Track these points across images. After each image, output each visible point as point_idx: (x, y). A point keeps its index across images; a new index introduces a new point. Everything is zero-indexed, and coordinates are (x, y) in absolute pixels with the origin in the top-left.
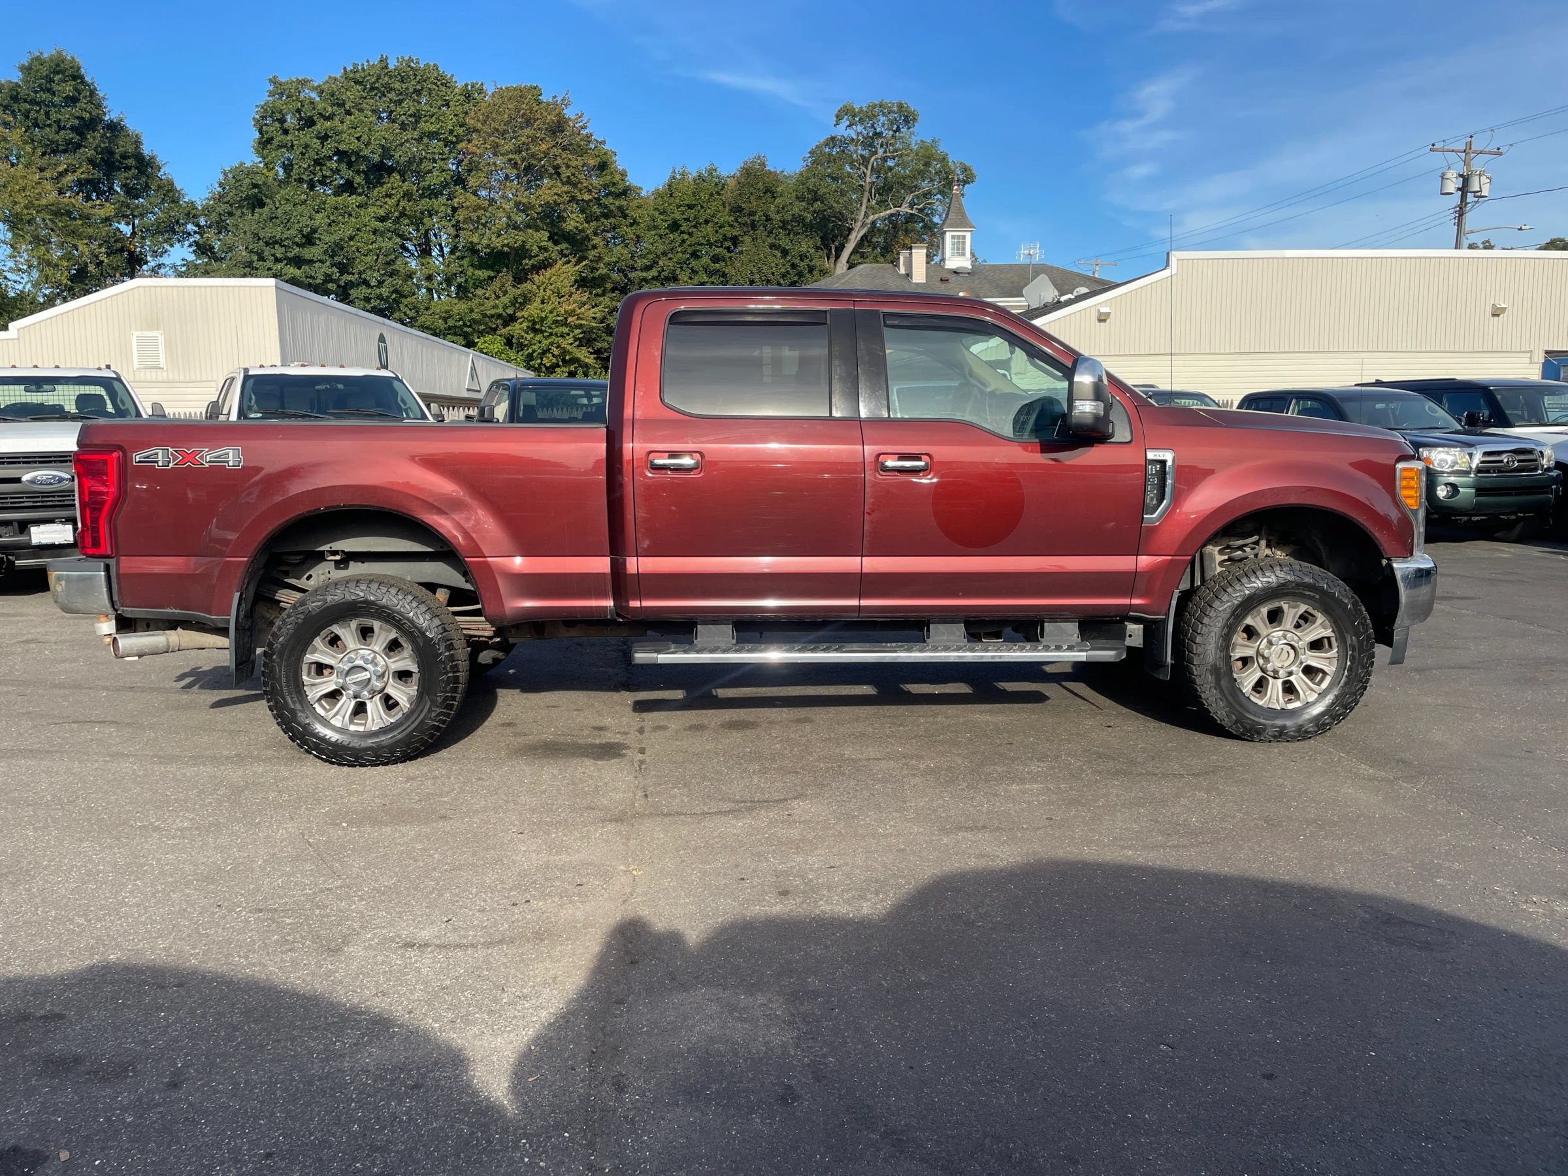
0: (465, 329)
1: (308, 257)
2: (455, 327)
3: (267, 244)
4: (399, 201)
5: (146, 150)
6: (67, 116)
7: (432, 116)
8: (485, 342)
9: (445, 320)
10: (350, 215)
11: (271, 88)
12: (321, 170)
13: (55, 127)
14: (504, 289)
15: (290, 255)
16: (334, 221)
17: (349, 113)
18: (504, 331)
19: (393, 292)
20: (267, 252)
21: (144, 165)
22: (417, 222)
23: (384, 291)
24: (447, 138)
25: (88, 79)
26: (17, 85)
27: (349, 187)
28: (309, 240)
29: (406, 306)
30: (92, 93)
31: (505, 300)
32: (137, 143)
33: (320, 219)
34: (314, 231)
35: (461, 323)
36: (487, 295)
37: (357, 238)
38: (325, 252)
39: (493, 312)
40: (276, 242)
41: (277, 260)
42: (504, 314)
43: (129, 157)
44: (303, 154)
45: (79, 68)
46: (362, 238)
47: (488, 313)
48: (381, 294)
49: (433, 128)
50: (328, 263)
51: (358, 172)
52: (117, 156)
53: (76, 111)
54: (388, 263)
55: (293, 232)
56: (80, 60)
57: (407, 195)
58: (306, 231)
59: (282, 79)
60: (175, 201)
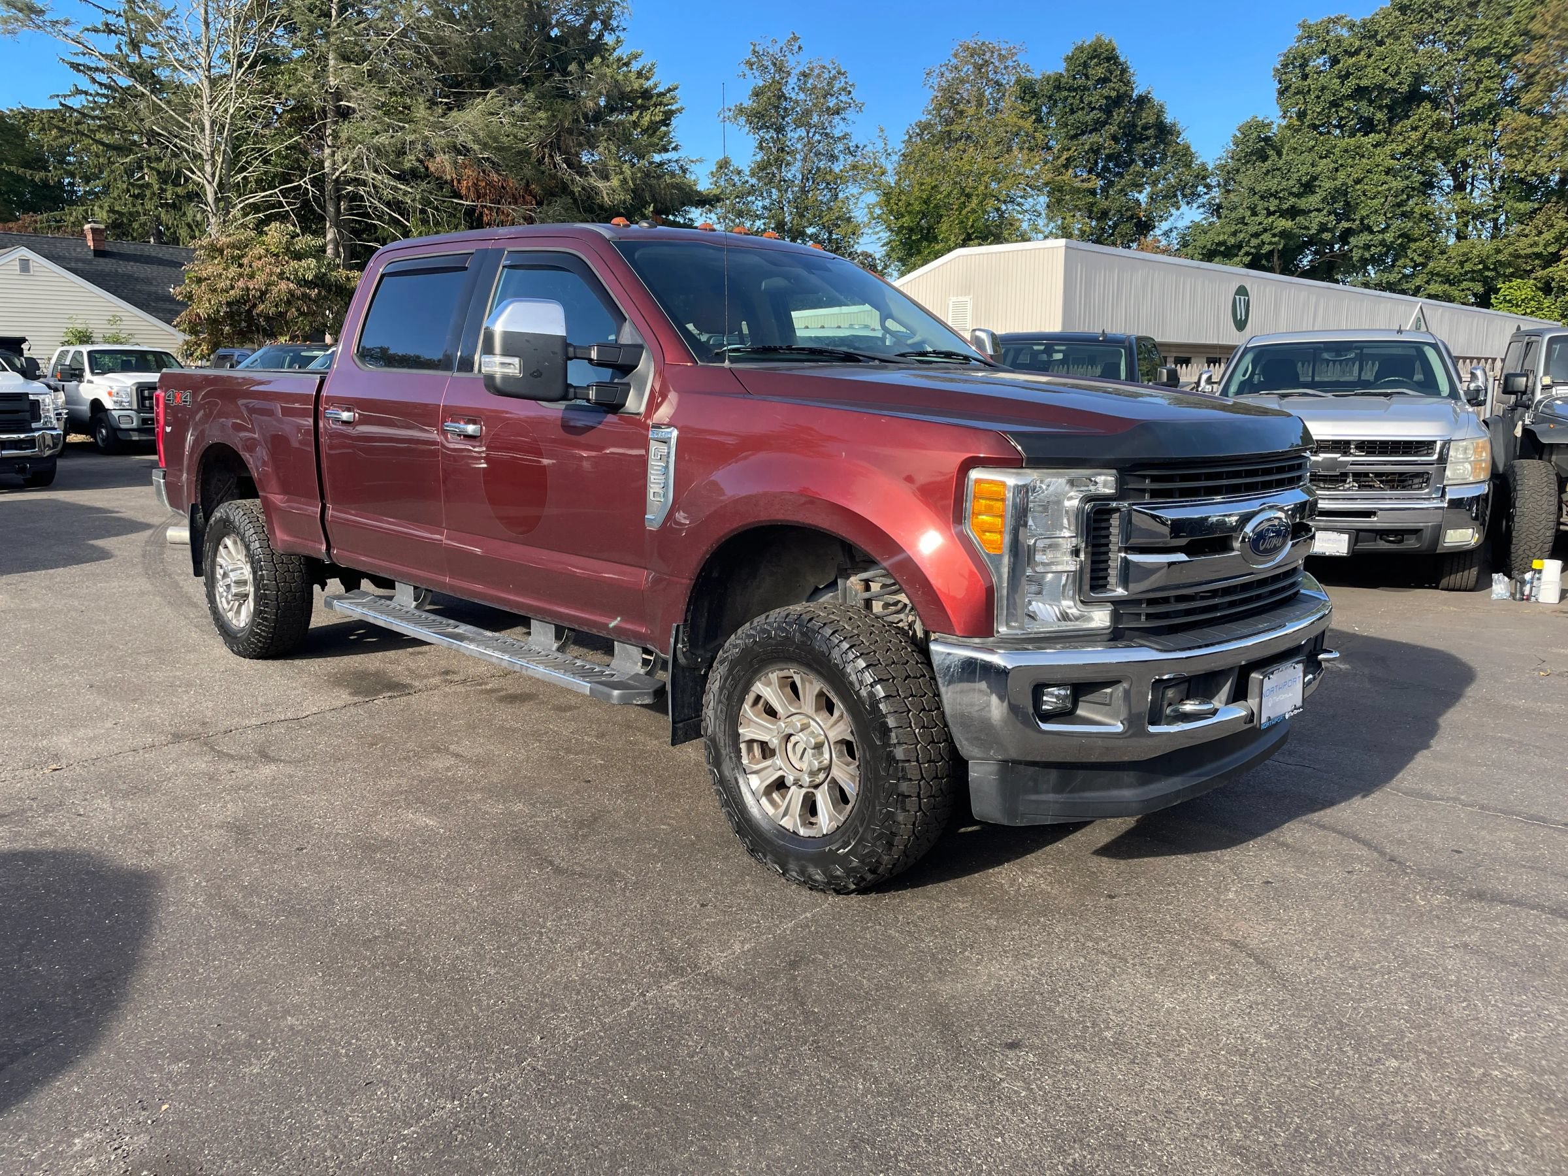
0: (1486, 273)
1: (1303, 207)
2: (1473, 271)
3: (1262, 198)
4: (1426, 133)
5: (1169, 119)
6: (1097, 97)
7: (1485, 30)
8: (1510, 288)
9: (1462, 264)
10: (1363, 156)
11: (1300, 33)
12: (1337, 112)
13: (1087, 109)
14: (1550, 223)
15: (1285, 207)
16: (1342, 165)
17: (1381, 43)
18: (1540, 273)
19: (1399, 236)
20: (1261, 205)
21: (1164, 132)
22: (1446, 154)
23: (1389, 237)
24: (1499, 52)
25: (1122, 59)
26: (1061, 75)
27: (1368, 126)
28: (1308, 187)
29: (1415, 251)
30: (1124, 71)
31: (1548, 236)
32: (1160, 113)
33: (1324, 165)
34: (1315, 178)
35: (1481, 266)
36: (1526, 232)
37: (1365, 181)
38: (1323, 200)
39: (1529, 251)
40: (1271, 195)
41: (1270, 213)
42: (1545, 253)
43: (1150, 128)
44: (1318, 97)
45: (1114, 50)
46: (1372, 180)
47: (1522, 252)
48: (1384, 240)
49: (1483, 43)
50: (1325, 212)
51: (1380, 108)
52: (1139, 129)
53: (1105, 92)
54: (1399, 205)
55: (1291, 182)
56: (1115, 43)
57: (1438, 125)
58: (1304, 179)
59: (1311, 22)
60: (1188, 165)
